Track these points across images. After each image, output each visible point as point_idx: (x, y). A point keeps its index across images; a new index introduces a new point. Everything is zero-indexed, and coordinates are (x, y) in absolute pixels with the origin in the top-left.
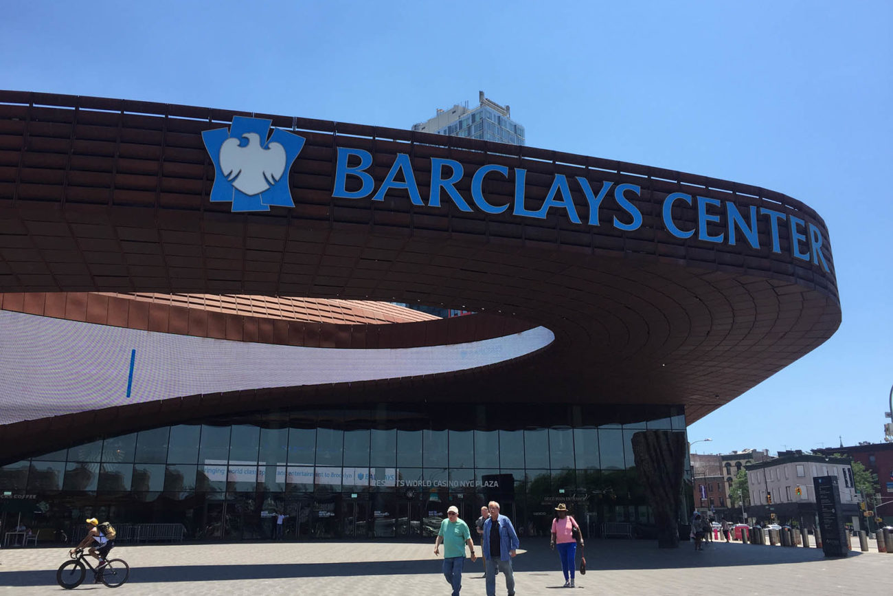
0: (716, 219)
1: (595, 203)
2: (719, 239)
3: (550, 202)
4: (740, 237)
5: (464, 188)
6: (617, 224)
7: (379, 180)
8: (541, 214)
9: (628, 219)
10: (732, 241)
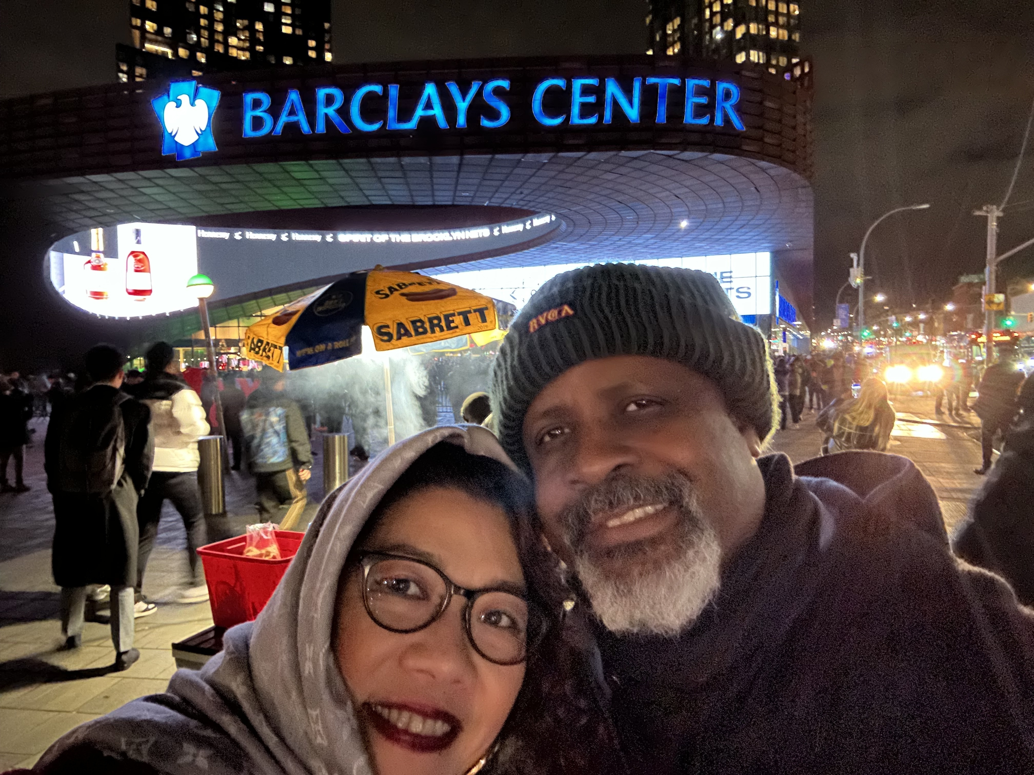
0: (591, 99)
1: (462, 106)
2: (593, 120)
3: (420, 112)
4: (618, 113)
5: (344, 112)
6: (486, 123)
7: (276, 117)
8: (412, 125)
9: (494, 115)
10: (608, 119)
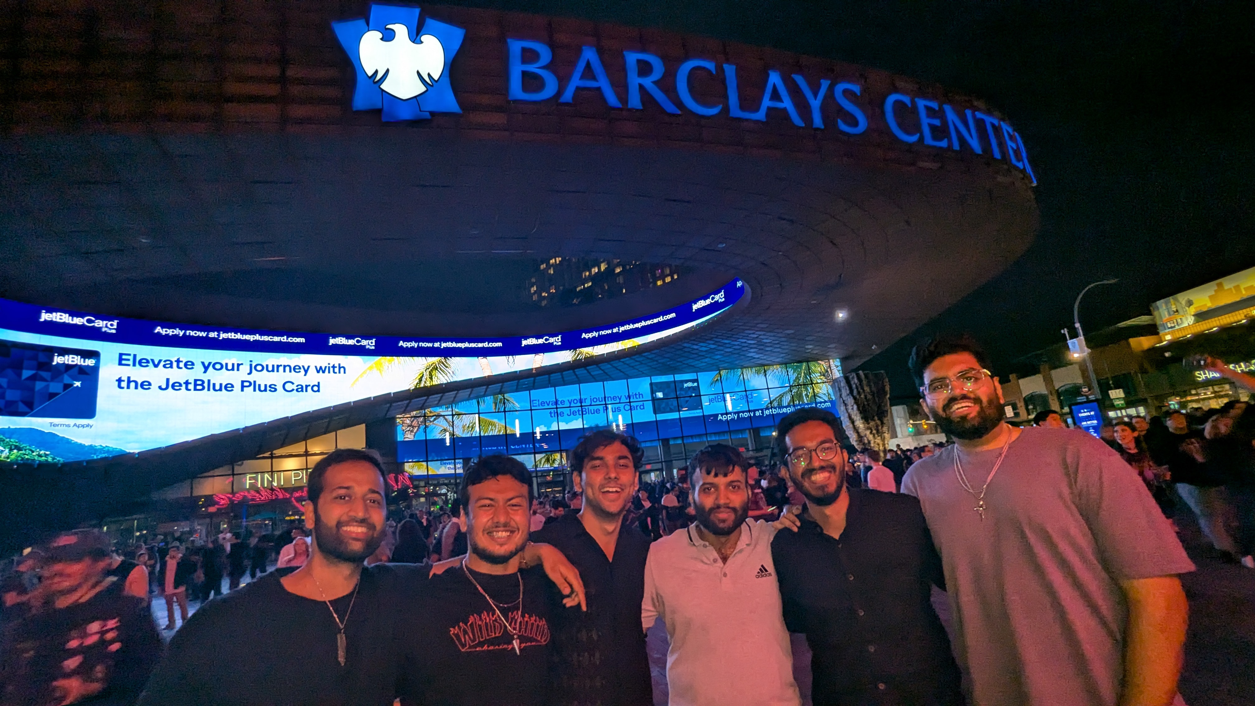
0: (937, 122)
1: (815, 104)
2: (944, 144)
3: (766, 102)
4: (962, 141)
5: (665, 86)
6: (843, 127)
7: (562, 78)
8: (761, 115)
9: (852, 121)
10: (956, 146)
